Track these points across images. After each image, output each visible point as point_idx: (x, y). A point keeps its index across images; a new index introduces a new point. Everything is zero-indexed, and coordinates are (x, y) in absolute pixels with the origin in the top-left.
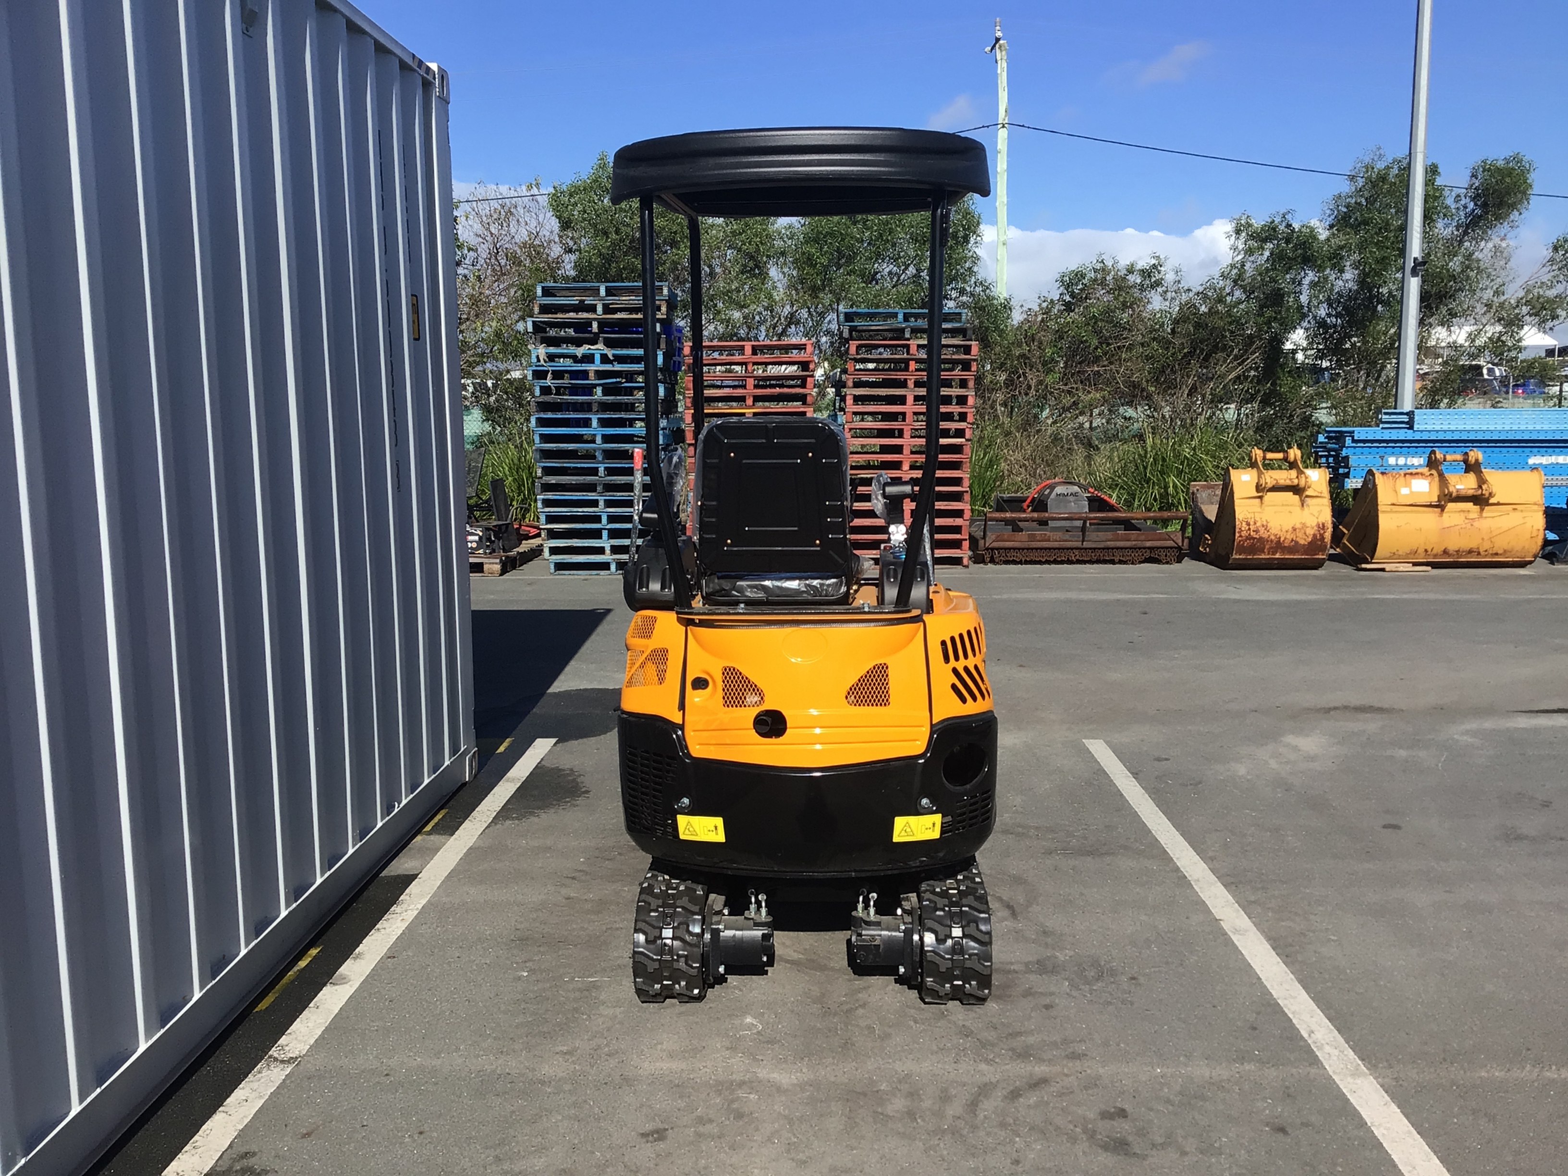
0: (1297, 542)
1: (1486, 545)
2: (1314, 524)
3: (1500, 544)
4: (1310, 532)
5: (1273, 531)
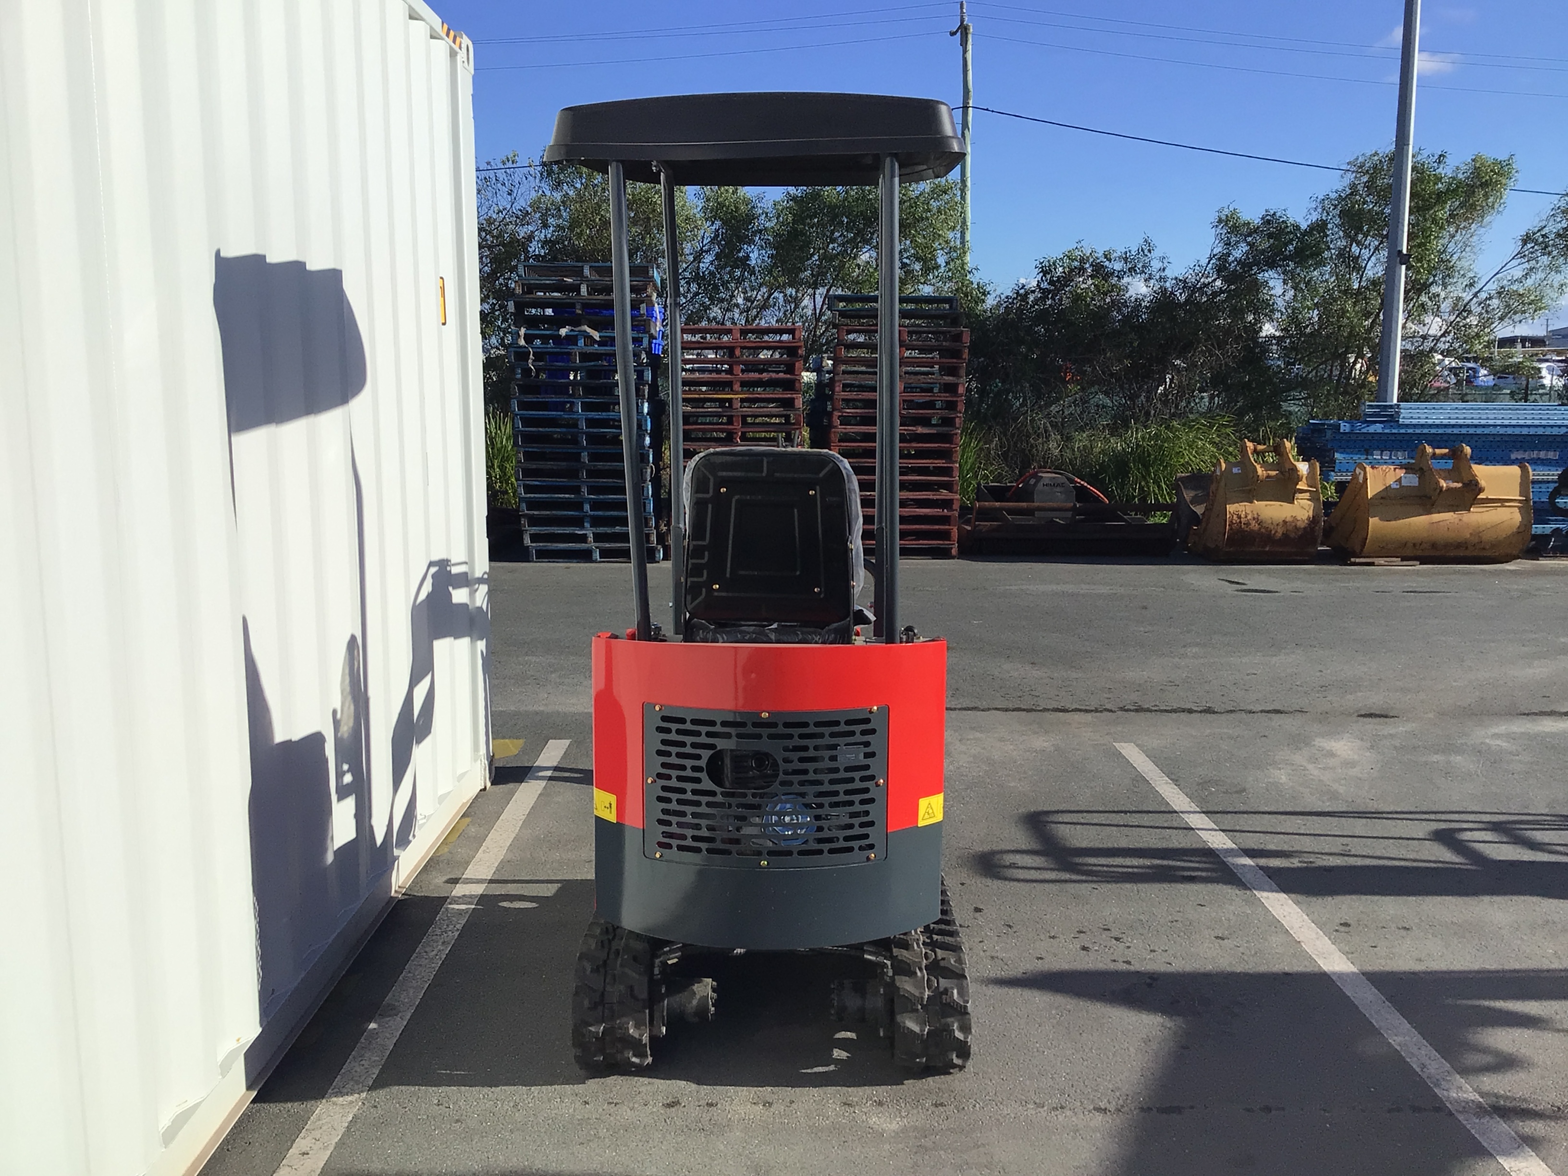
0: (1287, 534)
1: (1474, 539)
2: (1305, 518)
3: (1486, 539)
4: (1298, 525)
5: (1264, 524)
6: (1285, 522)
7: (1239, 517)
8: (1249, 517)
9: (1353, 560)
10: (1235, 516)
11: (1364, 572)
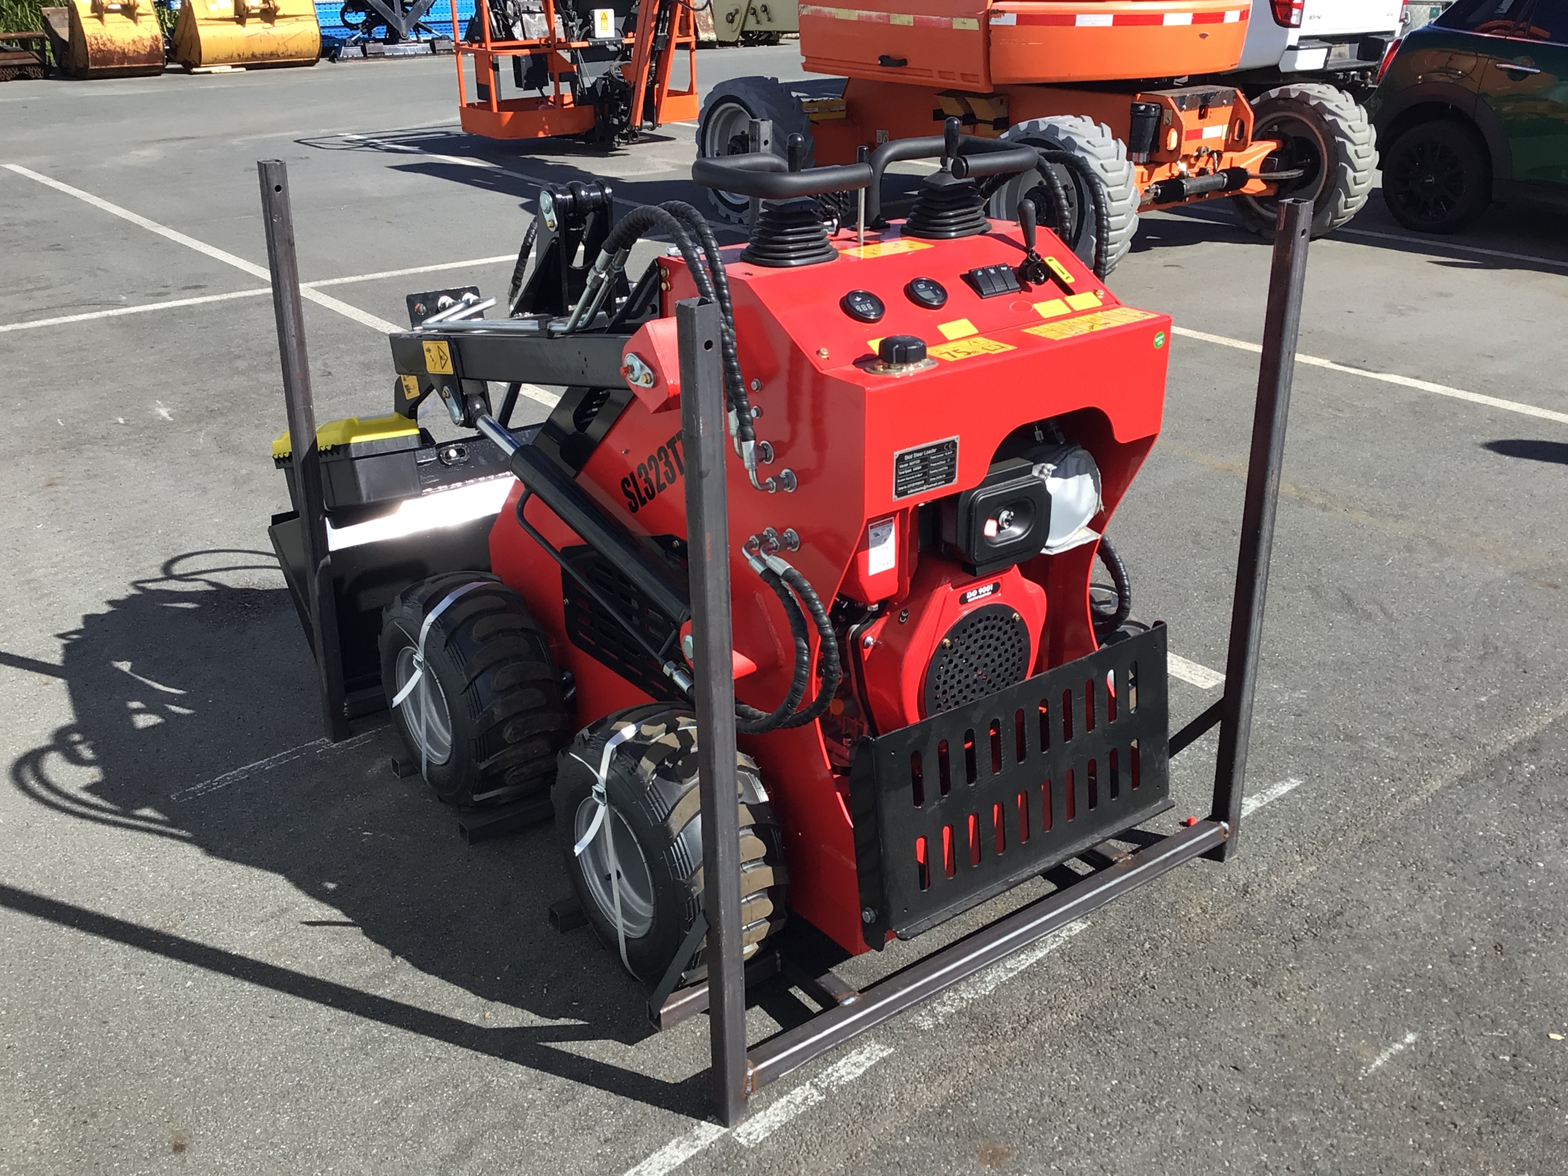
0: (138, 52)
1: (281, 49)
2: (149, 37)
3: (292, 47)
4: (148, 43)
5: (117, 44)
6: (134, 42)
7: (96, 39)
8: (104, 38)
9: (195, 70)
10: (93, 39)
11: (204, 78)
